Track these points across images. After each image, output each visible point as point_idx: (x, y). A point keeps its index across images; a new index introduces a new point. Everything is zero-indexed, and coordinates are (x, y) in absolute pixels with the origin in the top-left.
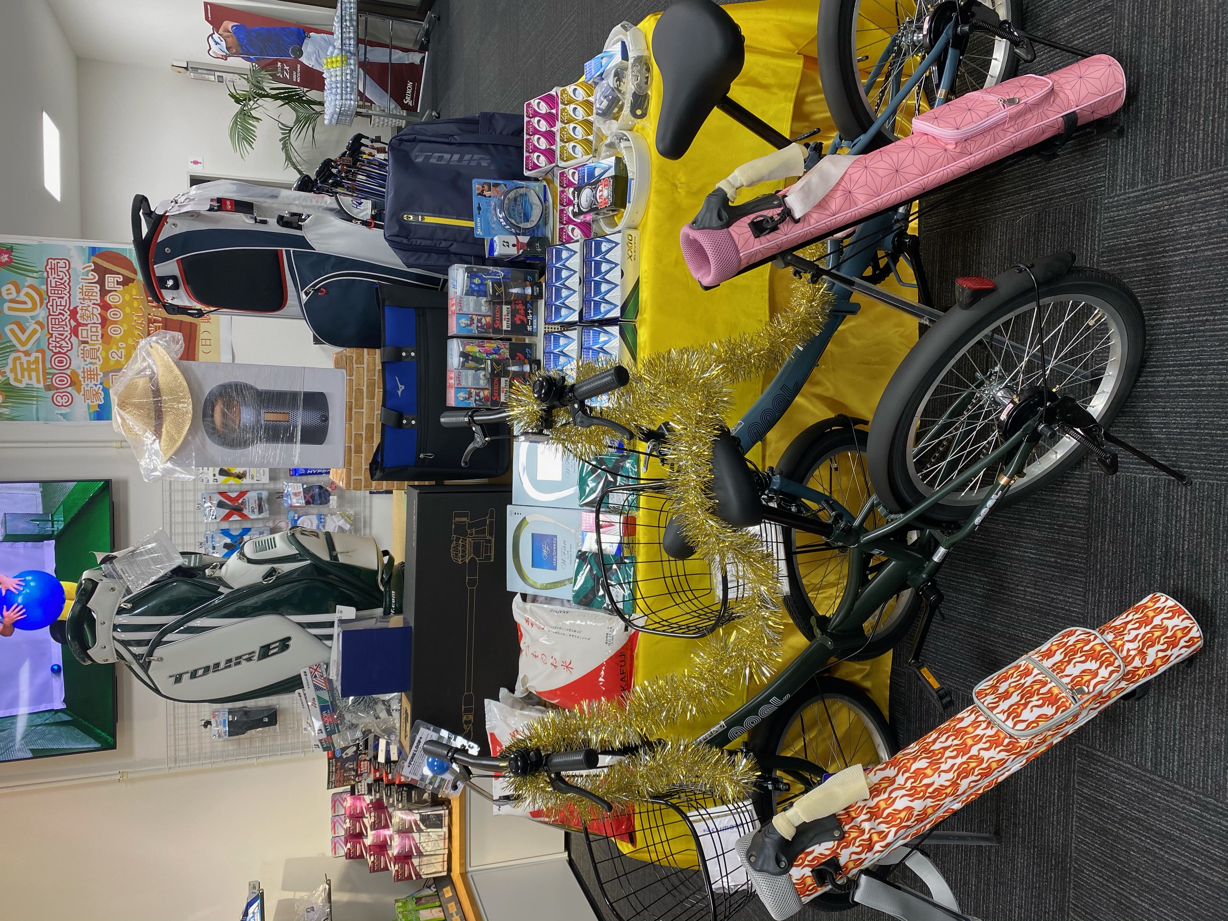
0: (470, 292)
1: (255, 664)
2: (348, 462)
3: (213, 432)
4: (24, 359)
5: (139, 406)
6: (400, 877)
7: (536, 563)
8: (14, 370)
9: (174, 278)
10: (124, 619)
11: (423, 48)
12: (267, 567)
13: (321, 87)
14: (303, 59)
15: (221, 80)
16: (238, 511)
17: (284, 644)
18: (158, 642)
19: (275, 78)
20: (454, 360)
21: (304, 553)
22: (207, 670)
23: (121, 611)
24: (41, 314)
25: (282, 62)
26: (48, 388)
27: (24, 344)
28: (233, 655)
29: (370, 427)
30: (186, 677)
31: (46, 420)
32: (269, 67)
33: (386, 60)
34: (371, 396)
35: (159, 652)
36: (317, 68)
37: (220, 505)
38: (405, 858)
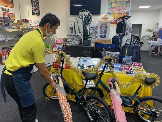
0: (116, 54)
1: (78, 29)
2: (98, 40)
3: (102, 25)
4: (115, 4)
5: (105, 17)
6: (54, 46)
7: (84, 60)
8: (114, 3)
9: (120, 21)
10: (84, 15)
11: (160, 55)
12: (89, 30)
13: (154, 41)
14: (158, 38)
15: (156, 28)
16: (96, 29)
17: (80, 32)
18: (81, 19)
19: (156, 35)
20: (108, 52)
21: (90, 35)
22: (78, 24)
23: (85, 15)
24: (121, 6)
25: (158, 36)
26: (112, 7)
27: (117, 4)
28: (79, 27)
29: (102, 43)
30: (77, 22)
31: (108, 7)
32: (157, 34)
33: (158, 49)
34: (105, 43)
35: (80, 19)
36: (157, 40)
37: (96, 27)
38: (56, 46)
